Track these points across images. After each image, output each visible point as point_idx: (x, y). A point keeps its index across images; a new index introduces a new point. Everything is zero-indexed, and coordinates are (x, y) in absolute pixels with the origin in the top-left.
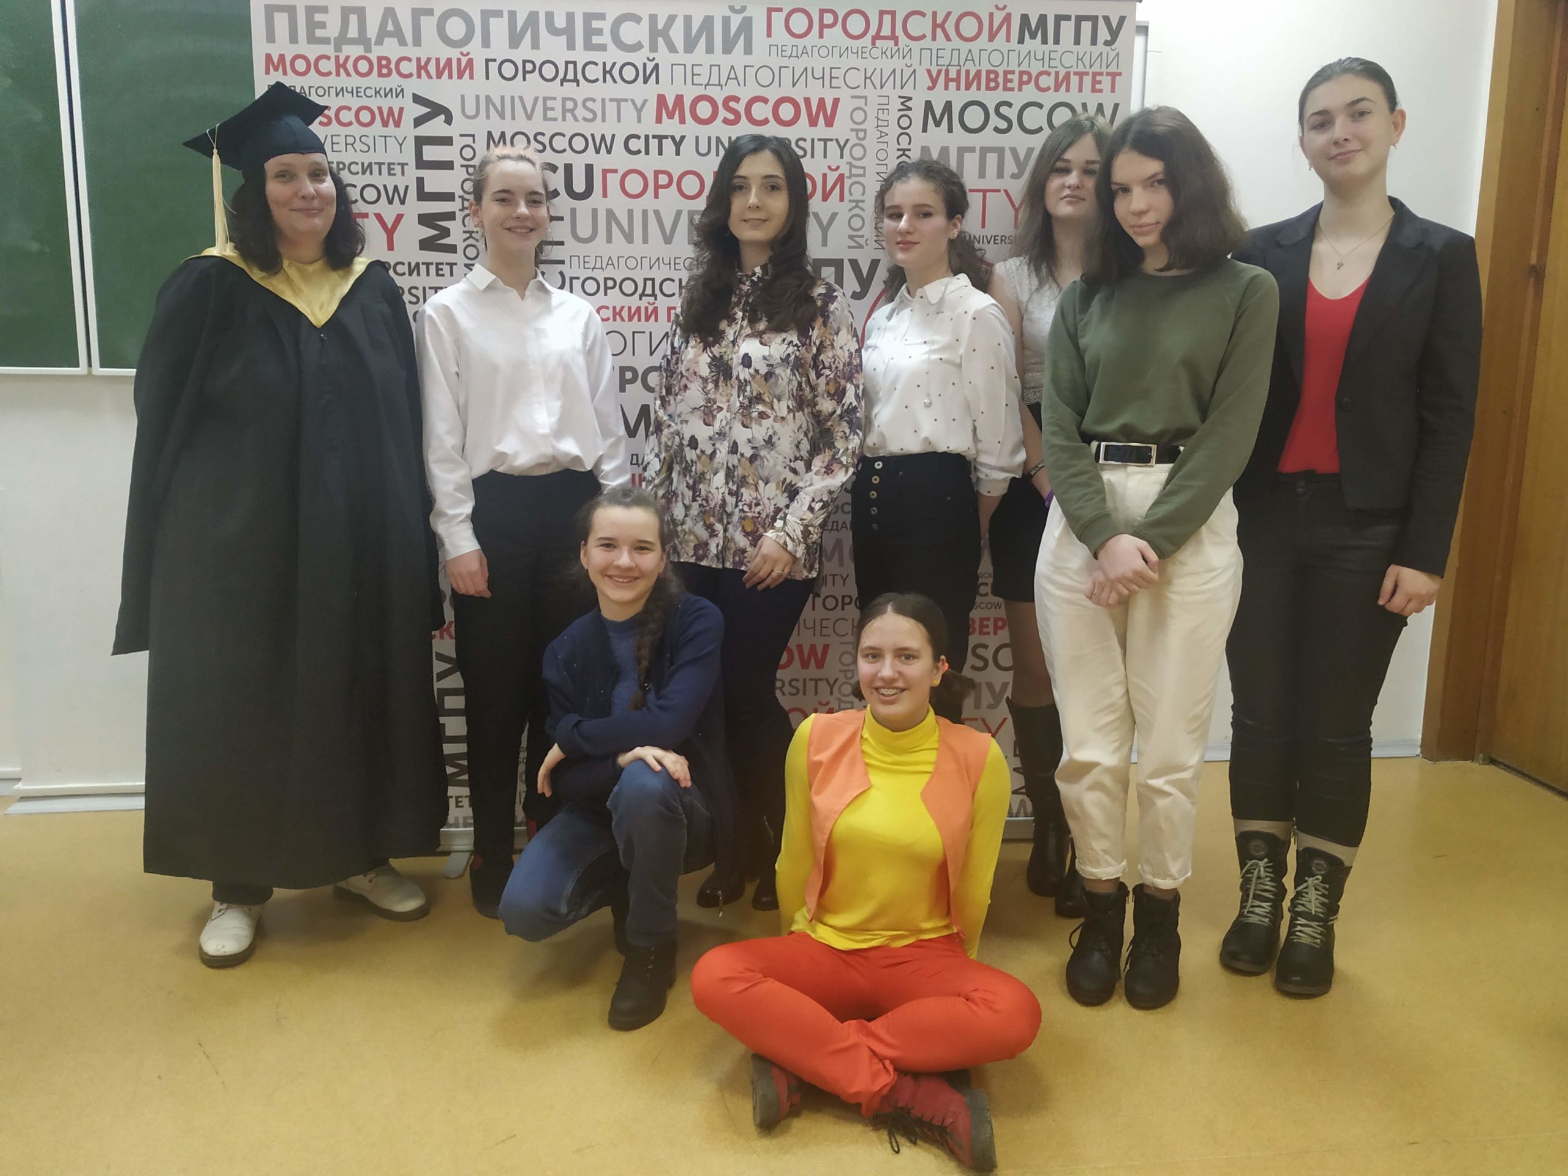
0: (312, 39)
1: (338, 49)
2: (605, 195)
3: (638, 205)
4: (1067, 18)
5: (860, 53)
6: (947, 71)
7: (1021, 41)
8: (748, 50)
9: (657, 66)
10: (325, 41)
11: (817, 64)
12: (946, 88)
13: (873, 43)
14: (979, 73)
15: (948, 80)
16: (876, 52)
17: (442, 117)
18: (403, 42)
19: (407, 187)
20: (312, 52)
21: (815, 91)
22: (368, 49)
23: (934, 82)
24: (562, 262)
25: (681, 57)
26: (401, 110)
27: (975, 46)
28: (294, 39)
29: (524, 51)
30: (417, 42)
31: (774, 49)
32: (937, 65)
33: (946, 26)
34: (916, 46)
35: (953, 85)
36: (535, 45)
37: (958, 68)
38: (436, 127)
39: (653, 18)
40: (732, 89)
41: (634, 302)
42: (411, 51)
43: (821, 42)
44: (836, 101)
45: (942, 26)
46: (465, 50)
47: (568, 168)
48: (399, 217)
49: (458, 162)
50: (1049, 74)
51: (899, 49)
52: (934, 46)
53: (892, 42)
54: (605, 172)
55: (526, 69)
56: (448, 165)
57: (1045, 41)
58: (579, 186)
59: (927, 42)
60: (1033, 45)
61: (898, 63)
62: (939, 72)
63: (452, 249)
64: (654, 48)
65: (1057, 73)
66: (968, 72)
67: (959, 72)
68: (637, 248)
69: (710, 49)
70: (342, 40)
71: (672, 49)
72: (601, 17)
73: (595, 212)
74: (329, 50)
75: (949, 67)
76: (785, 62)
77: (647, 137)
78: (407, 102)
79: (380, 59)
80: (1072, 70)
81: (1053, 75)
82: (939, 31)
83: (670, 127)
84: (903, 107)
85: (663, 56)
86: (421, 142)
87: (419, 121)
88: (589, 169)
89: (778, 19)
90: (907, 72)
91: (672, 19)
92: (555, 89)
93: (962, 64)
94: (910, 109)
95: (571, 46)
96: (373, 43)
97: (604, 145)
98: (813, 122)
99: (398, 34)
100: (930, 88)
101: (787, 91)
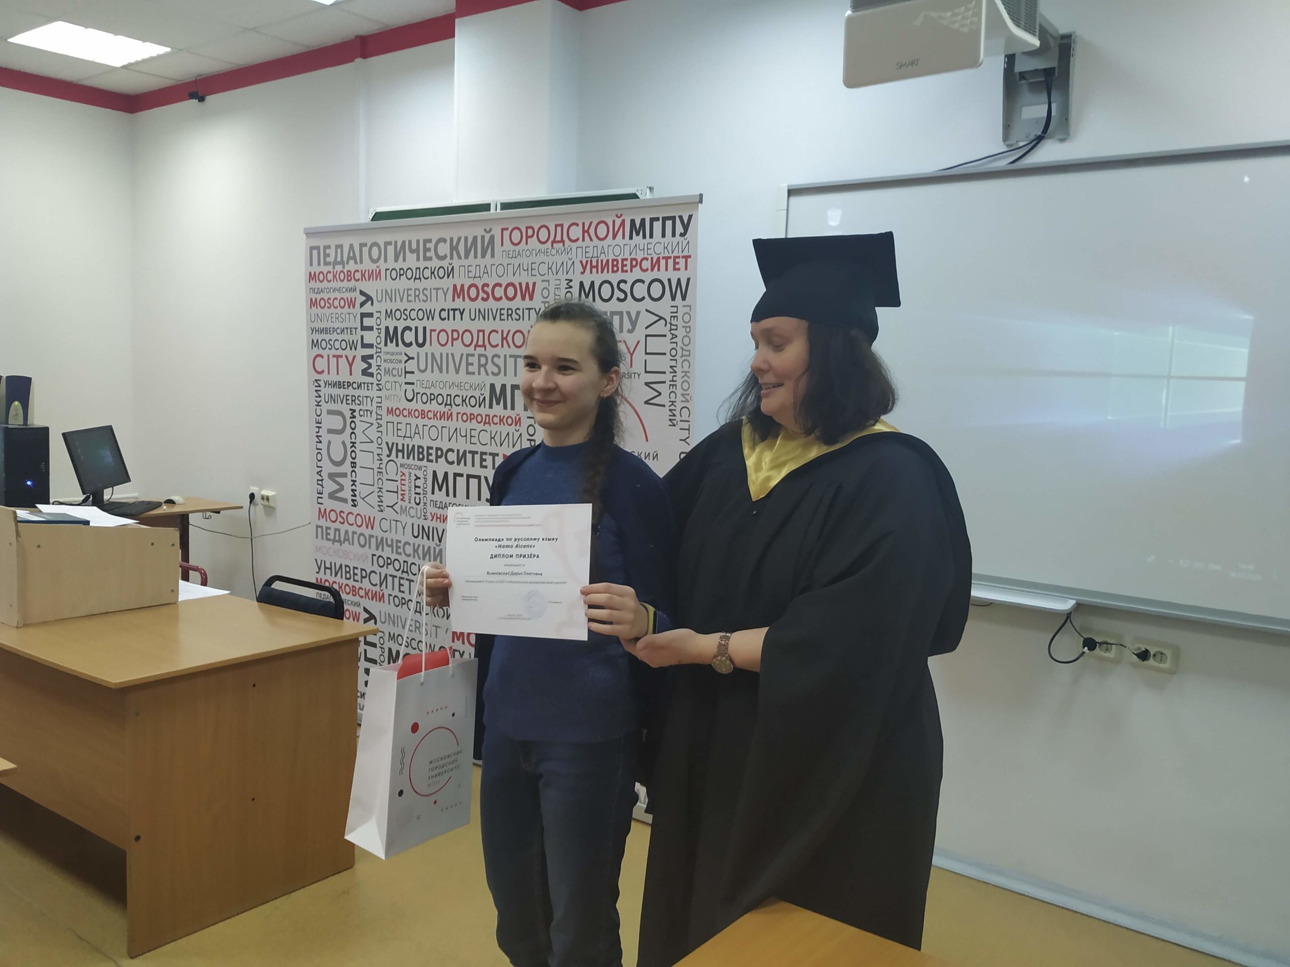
0: (326, 263)
1: (334, 268)
2: (431, 345)
3: (445, 350)
4: (657, 219)
5: (546, 253)
6: (591, 261)
7: (631, 238)
8: (493, 256)
9: (453, 268)
10: (329, 263)
11: (525, 261)
12: (591, 272)
13: (552, 246)
14: (608, 261)
15: (592, 267)
16: (554, 252)
17: (370, 302)
18: (356, 263)
19: (357, 341)
20: (325, 269)
21: (523, 278)
22: (344, 267)
23: (584, 268)
24: (413, 384)
25: (463, 262)
26: (355, 298)
27: (605, 243)
28: (319, 264)
29: (400, 264)
30: (361, 262)
31: (504, 253)
32: (586, 257)
33: (590, 231)
34: (574, 245)
35: (594, 270)
36: (404, 260)
37: (597, 259)
38: (367, 308)
39: (452, 239)
40: (485, 279)
41: (442, 408)
42: (359, 267)
43: (526, 248)
44: (534, 284)
45: (588, 231)
46: (378, 264)
47: (416, 328)
48: (354, 357)
49: (375, 327)
50: (647, 259)
51: (565, 249)
52: (584, 244)
53: (562, 244)
54: (431, 331)
55: (401, 273)
56: (370, 328)
57: (644, 237)
58: (420, 341)
59: (580, 242)
60: (638, 239)
61: (564, 258)
62: (587, 262)
63: (371, 375)
64: (452, 258)
65: (652, 259)
66: (602, 261)
67: (597, 261)
68: (444, 377)
69: (476, 257)
70: (336, 263)
71: (459, 257)
72: (430, 241)
73: (427, 354)
74: (330, 268)
75: (592, 259)
76: (509, 261)
77: (448, 310)
78: (357, 294)
79: (348, 271)
80: (661, 256)
81: (650, 260)
82: (586, 234)
83: (459, 304)
84: (567, 286)
85: (456, 262)
86: (363, 315)
87: (362, 305)
88: (425, 328)
89: (507, 234)
90: (570, 263)
91: (459, 239)
92: (412, 284)
93: (599, 256)
94: (571, 287)
95: (418, 259)
96: (345, 262)
97: (430, 315)
98: (523, 298)
99: (354, 258)
100: (582, 273)
101: (511, 279)
